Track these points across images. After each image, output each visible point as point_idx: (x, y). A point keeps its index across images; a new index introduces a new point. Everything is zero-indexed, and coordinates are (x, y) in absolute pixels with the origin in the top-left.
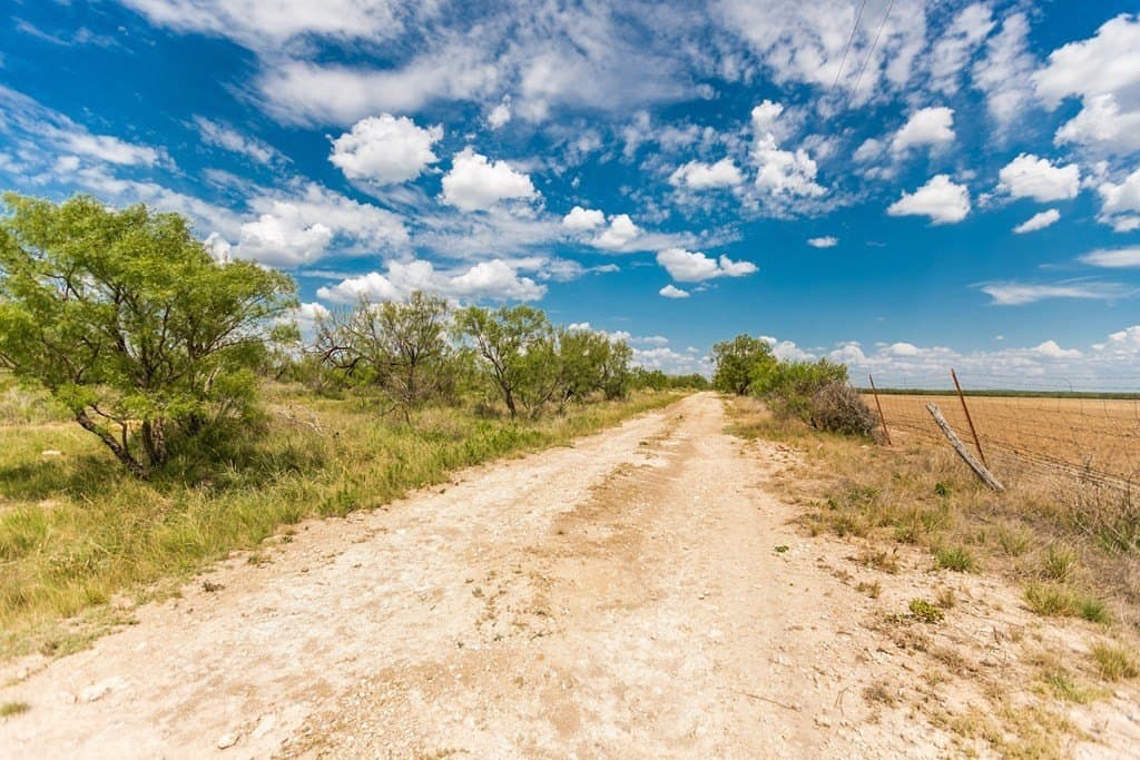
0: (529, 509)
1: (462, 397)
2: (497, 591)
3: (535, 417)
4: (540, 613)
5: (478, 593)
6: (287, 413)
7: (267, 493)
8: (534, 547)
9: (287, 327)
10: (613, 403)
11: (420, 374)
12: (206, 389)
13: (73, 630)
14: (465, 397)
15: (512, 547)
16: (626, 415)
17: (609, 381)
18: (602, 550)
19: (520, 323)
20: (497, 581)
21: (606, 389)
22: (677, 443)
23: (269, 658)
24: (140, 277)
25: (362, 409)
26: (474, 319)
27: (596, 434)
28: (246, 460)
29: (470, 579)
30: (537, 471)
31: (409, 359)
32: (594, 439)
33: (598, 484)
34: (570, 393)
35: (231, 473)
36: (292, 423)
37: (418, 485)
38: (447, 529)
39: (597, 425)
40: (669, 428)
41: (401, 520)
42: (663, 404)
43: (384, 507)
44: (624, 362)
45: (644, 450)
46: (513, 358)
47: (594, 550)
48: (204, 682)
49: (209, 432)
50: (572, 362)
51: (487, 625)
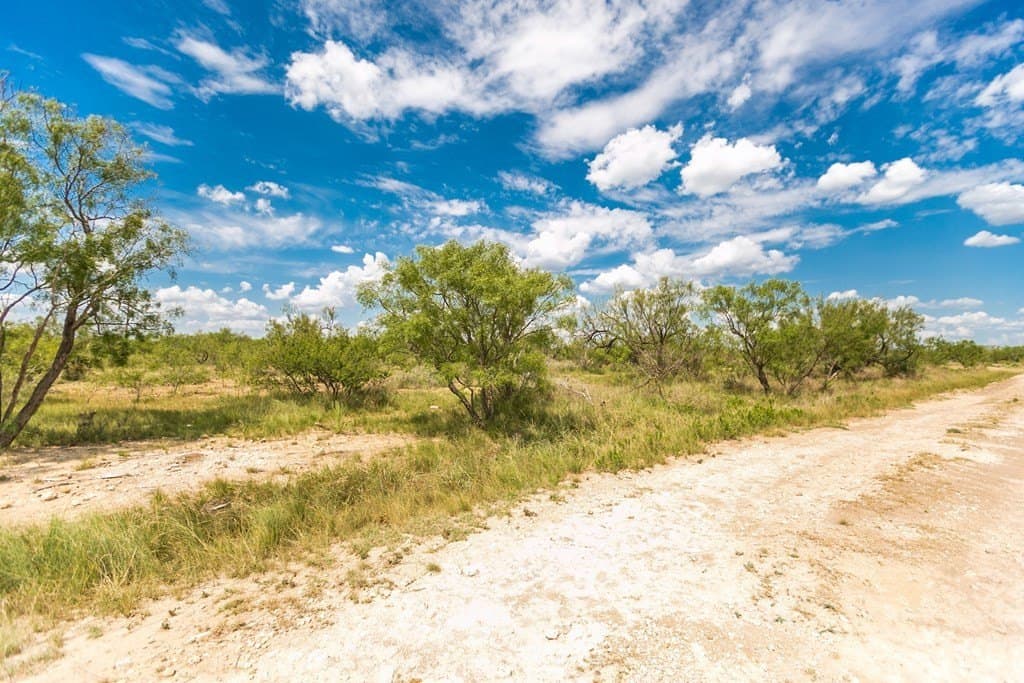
0: (798, 490)
1: (710, 372)
2: (772, 571)
3: (793, 394)
4: (828, 607)
5: (750, 568)
6: (566, 384)
7: (557, 447)
8: (811, 532)
9: (567, 317)
10: (897, 381)
11: (669, 352)
12: (515, 365)
13: (456, 525)
14: (711, 372)
15: (782, 529)
16: (922, 394)
17: (889, 355)
18: (906, 554)
19: (771, 296)
20: (769, 561)
21: (886, 365)
22: (1014, 433)
23: (572, 578)
24: (482, 290)
25: (619, 382)
26: (721, 296)
27: (877, 415)
28: (542, 420)
29: (740, 551)
30: (803, 451)
31: (657, 338)
32: (876, 421)
33: (890, 474)
34: (836, 368)
35: (532, 429)
36: (570, 393)
37: (676, 453)
38: (710, 498)
39: (876, 406)
40: (996, 413)
41: (664, 483)
42: (980, 383)
43: (647, 469)
44: (911, 332)
45: (955, 439)
46: (765, 333)
47: (893, 550)
48: (531, 583)
49: (517, 397)
50: (839, 335)
51: (765, 603)
